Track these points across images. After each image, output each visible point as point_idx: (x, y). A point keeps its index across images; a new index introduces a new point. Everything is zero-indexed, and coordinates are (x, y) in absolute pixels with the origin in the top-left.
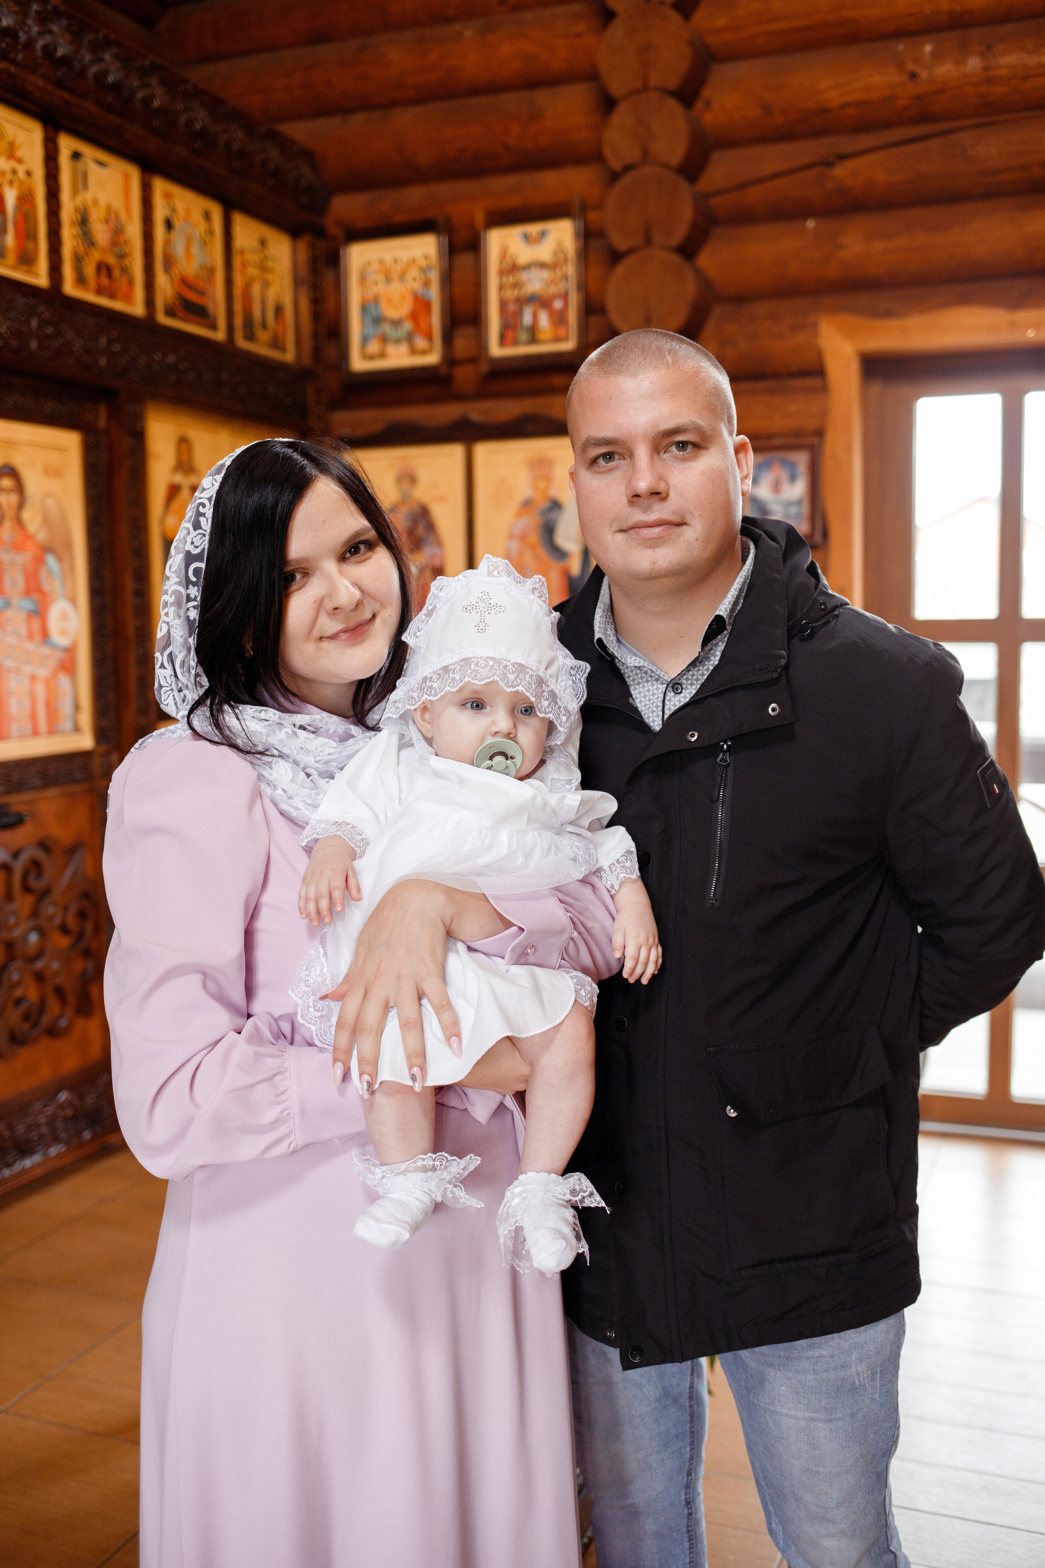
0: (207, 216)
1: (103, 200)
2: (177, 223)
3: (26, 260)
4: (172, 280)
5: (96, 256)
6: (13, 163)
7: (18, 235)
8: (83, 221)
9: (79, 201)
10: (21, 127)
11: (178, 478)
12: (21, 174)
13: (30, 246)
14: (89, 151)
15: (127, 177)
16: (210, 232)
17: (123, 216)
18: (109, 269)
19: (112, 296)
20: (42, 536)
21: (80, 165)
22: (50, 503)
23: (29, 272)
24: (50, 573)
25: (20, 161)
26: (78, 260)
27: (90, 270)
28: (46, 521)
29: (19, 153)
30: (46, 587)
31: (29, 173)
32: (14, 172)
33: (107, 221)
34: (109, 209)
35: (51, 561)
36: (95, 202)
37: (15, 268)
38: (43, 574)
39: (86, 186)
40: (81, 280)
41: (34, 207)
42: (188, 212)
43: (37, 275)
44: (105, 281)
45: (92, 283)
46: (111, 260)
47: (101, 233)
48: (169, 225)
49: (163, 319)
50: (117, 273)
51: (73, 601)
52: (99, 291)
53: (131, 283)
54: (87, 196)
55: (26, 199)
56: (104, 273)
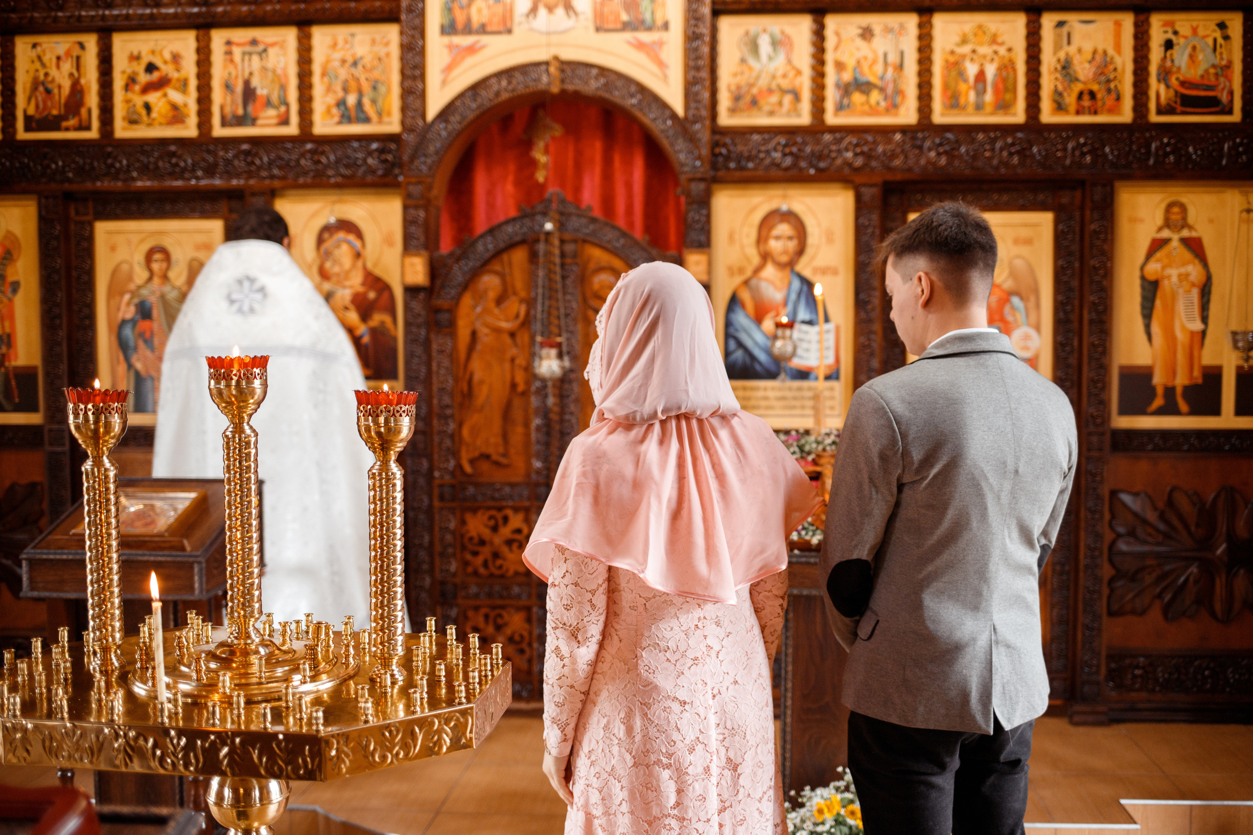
0: (1222, 26)
1: (1088, 47)
2: (1178, 41)
3: (1004, 106)
4: (1168, 87)
5: (1078, 87)
6: (995, 47)
7: (996, 91)
8: (1066, 67)
9: (1062, 55)
10: (1003, 22)
11: (1166, 234)
12: (1002, 51)
13: (1008, 96)
14: (1072, 18)
15: (1118, 24)
16: (1226, 38)
17: (1111, 52)
18: (1092, 95)
19: (1095, 113)
20: (1008, 285)
21: (1065, 30)
22: (1019, 263)
23: (1006, 114)
24: (1013, 308)
25: (1002, 44)
26: (1058, 96)
27: (1070, 99)
28: (1013, 274)
29: (1000, 40)
30: (1010, 318)
31: (1010, 50)
32: (996, 52)
33: (1090, 62)
34: (1095, 52)
35: (1016, 300)
36: (1080, 51)
37: (992, 114)
38: (1007, 309)
39: (1069, 43)
40: (1059, 107)
41: (1014, 70)
42: (1195, 31)
43: (1015, 114)
44: (1086, 102)
45: (1073, 108)
46: (1095, 87)
47: (1084, 71)
48: (1169, 45)
49: (1154, 118)
50: (1099, 96)
51: (1038, 328)
52: (1078, 113)
53: (1118, 98)
54: (1072, 49)
55: (1007, 67)
56: (1086, 97)
